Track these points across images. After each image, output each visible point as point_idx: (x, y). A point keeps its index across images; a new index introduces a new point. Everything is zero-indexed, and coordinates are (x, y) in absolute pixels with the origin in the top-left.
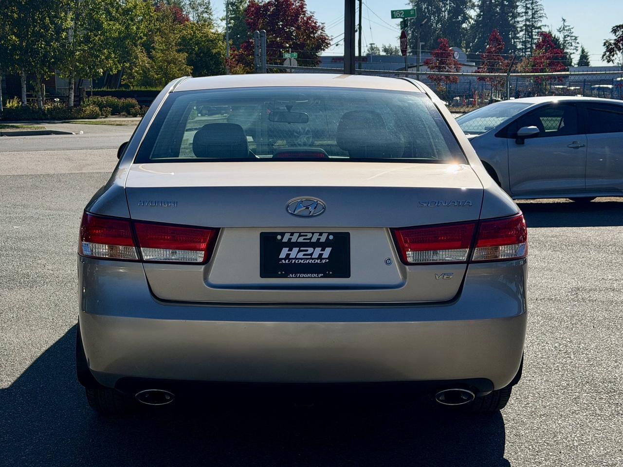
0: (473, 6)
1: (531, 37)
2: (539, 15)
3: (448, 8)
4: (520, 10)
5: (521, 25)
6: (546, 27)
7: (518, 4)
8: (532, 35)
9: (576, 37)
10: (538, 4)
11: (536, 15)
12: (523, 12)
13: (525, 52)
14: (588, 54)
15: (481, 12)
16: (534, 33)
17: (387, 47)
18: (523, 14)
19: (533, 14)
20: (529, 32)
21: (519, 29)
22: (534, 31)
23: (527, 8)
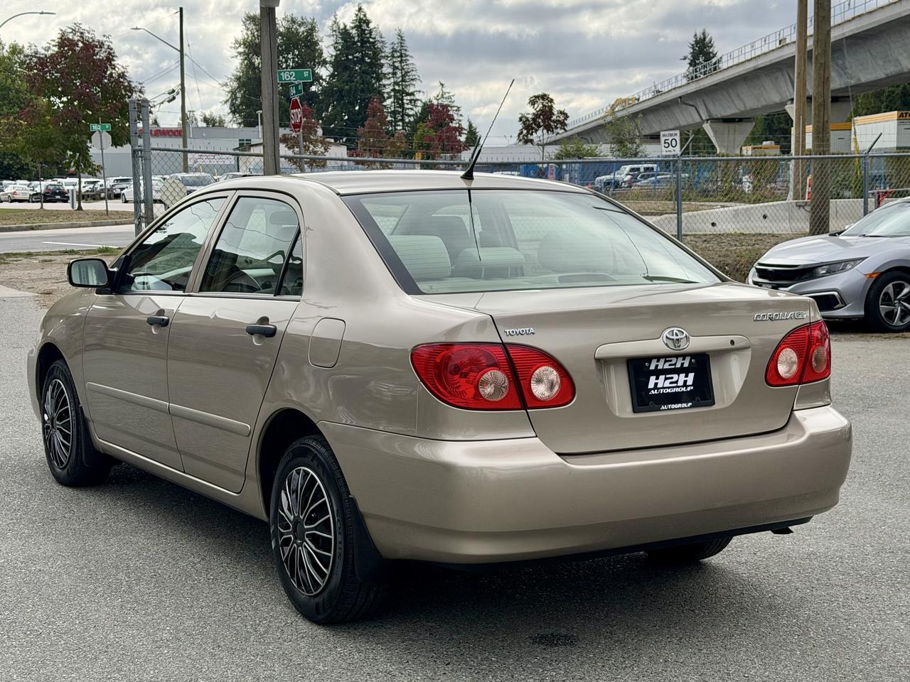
0: (324, 63)
1: (402, 106)
2: (411, 77)
3: (291, 64)
4: (386, 70)
5: (389, 90)
6: (421, 94)
7: (382, 61)
8: (403, 104)
9: (459, 108)
10: (408, 62)
11: (407, 77)
12: (390, 73)
13: (395, 126)
14: (477, 130)
15: (334, 71)
16: (405, 101)
17: (208, 116)
18: (391, 76)
19: (403, 76)
20: (399, 99)
21: (386, 95)
22: (405, 98)
23: (395, 68)
